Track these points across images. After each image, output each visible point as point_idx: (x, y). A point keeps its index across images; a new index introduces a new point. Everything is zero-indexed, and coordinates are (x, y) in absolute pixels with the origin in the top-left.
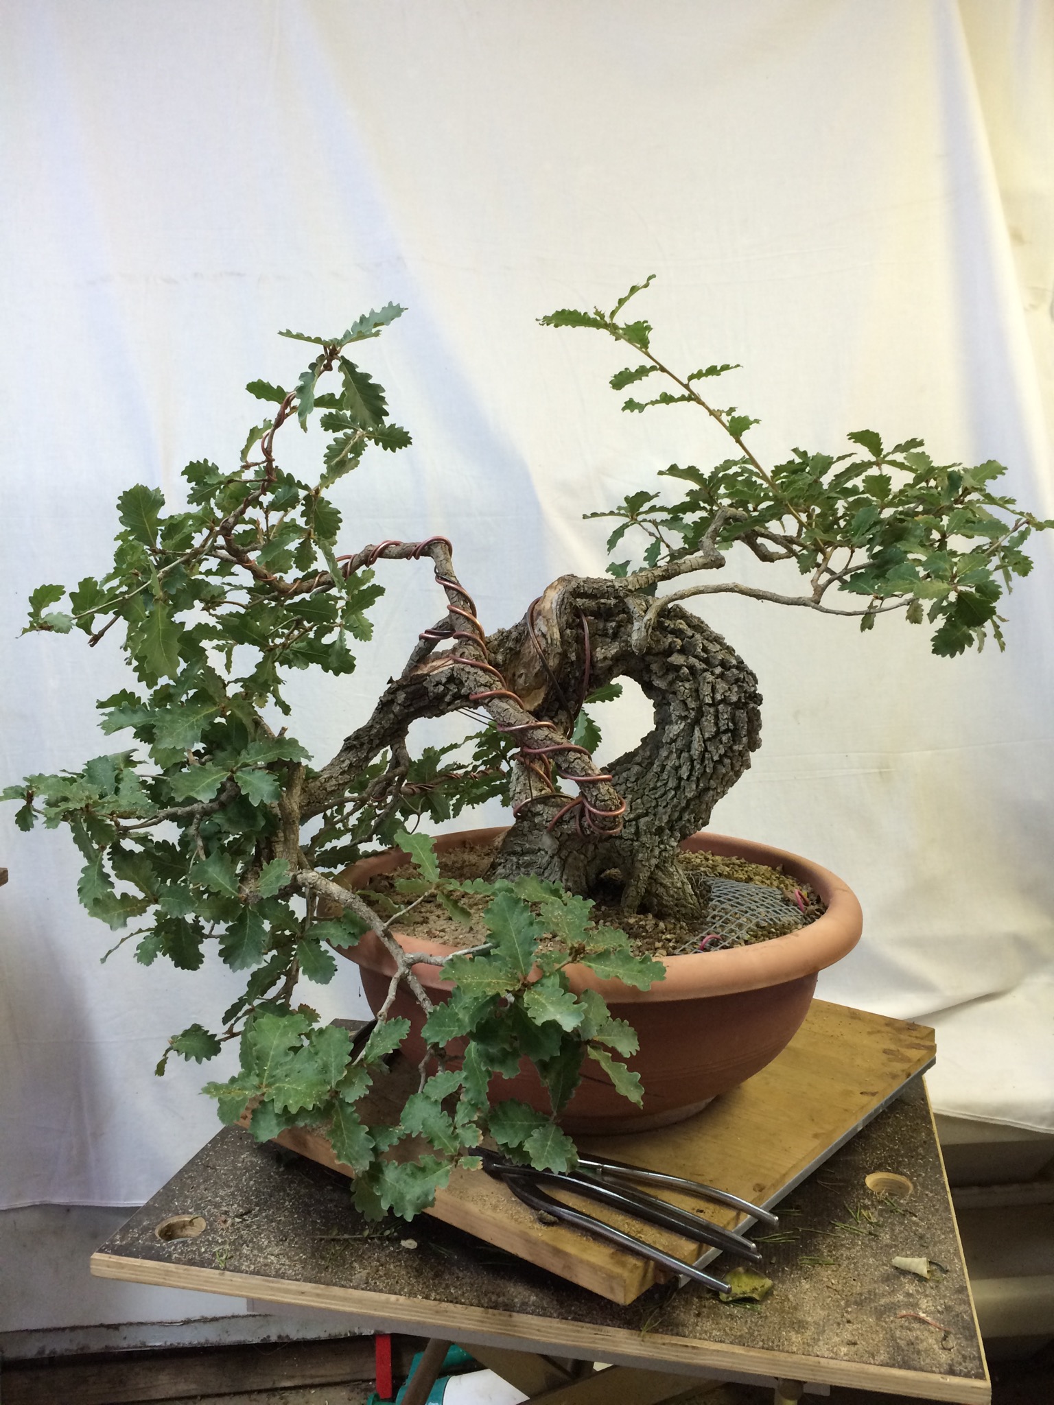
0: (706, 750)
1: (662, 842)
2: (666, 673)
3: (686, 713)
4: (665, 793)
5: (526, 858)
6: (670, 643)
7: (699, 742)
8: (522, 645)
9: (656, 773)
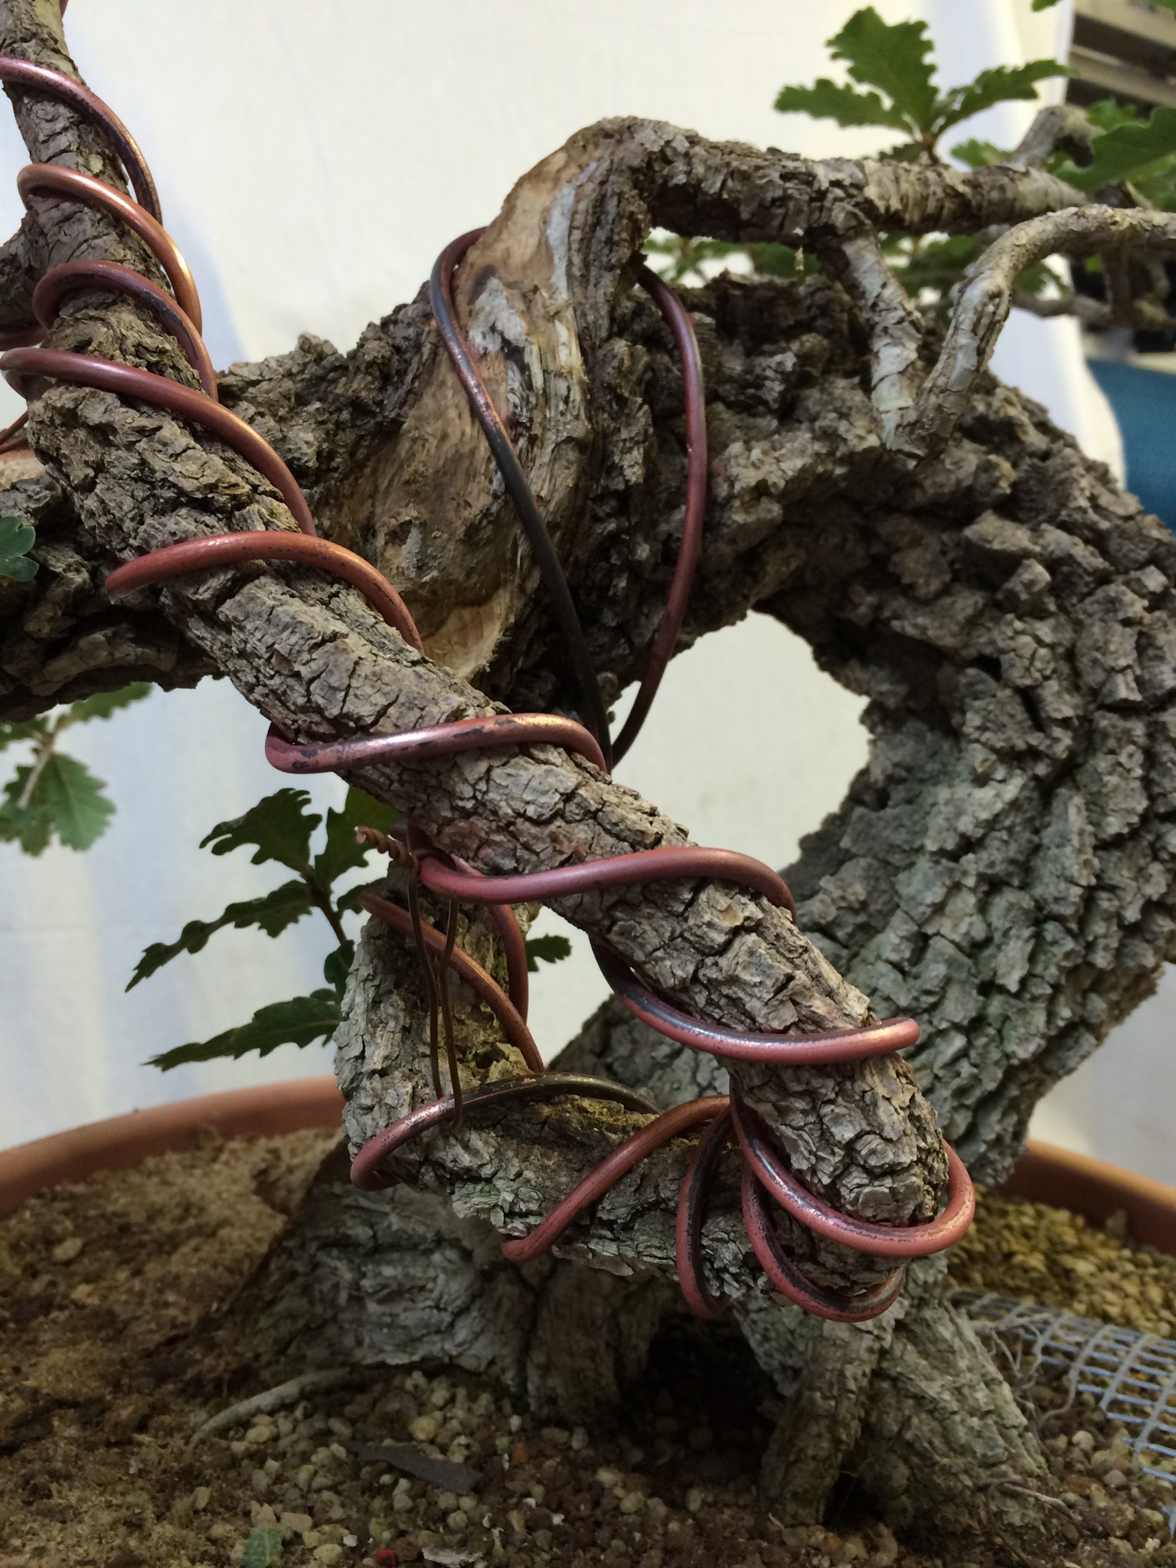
2: (958, 587)
5: (388, 1271)
7: (1078, 848)
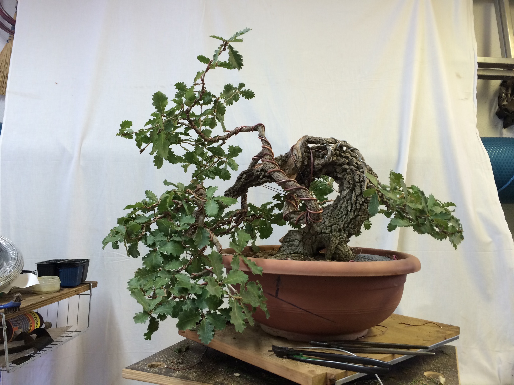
0: (357, 199)
1: (340, 235)
2: (342, 172)
3: (349, 186)
4: (342, 217)
5: (291, 243)
6: (344, 161)
7: (354, 196)
8: (289, 159)
9: (339, 209)
